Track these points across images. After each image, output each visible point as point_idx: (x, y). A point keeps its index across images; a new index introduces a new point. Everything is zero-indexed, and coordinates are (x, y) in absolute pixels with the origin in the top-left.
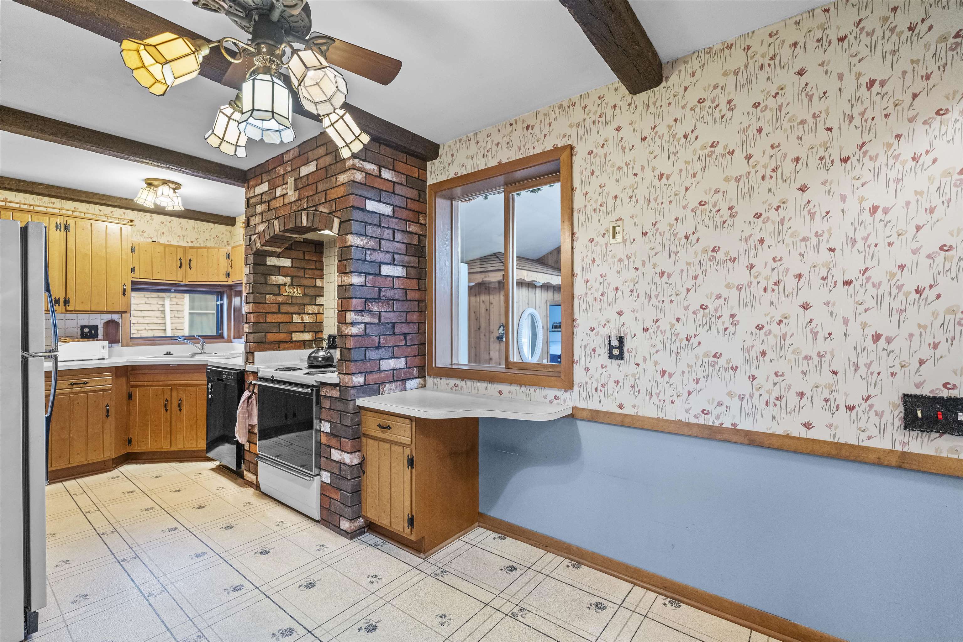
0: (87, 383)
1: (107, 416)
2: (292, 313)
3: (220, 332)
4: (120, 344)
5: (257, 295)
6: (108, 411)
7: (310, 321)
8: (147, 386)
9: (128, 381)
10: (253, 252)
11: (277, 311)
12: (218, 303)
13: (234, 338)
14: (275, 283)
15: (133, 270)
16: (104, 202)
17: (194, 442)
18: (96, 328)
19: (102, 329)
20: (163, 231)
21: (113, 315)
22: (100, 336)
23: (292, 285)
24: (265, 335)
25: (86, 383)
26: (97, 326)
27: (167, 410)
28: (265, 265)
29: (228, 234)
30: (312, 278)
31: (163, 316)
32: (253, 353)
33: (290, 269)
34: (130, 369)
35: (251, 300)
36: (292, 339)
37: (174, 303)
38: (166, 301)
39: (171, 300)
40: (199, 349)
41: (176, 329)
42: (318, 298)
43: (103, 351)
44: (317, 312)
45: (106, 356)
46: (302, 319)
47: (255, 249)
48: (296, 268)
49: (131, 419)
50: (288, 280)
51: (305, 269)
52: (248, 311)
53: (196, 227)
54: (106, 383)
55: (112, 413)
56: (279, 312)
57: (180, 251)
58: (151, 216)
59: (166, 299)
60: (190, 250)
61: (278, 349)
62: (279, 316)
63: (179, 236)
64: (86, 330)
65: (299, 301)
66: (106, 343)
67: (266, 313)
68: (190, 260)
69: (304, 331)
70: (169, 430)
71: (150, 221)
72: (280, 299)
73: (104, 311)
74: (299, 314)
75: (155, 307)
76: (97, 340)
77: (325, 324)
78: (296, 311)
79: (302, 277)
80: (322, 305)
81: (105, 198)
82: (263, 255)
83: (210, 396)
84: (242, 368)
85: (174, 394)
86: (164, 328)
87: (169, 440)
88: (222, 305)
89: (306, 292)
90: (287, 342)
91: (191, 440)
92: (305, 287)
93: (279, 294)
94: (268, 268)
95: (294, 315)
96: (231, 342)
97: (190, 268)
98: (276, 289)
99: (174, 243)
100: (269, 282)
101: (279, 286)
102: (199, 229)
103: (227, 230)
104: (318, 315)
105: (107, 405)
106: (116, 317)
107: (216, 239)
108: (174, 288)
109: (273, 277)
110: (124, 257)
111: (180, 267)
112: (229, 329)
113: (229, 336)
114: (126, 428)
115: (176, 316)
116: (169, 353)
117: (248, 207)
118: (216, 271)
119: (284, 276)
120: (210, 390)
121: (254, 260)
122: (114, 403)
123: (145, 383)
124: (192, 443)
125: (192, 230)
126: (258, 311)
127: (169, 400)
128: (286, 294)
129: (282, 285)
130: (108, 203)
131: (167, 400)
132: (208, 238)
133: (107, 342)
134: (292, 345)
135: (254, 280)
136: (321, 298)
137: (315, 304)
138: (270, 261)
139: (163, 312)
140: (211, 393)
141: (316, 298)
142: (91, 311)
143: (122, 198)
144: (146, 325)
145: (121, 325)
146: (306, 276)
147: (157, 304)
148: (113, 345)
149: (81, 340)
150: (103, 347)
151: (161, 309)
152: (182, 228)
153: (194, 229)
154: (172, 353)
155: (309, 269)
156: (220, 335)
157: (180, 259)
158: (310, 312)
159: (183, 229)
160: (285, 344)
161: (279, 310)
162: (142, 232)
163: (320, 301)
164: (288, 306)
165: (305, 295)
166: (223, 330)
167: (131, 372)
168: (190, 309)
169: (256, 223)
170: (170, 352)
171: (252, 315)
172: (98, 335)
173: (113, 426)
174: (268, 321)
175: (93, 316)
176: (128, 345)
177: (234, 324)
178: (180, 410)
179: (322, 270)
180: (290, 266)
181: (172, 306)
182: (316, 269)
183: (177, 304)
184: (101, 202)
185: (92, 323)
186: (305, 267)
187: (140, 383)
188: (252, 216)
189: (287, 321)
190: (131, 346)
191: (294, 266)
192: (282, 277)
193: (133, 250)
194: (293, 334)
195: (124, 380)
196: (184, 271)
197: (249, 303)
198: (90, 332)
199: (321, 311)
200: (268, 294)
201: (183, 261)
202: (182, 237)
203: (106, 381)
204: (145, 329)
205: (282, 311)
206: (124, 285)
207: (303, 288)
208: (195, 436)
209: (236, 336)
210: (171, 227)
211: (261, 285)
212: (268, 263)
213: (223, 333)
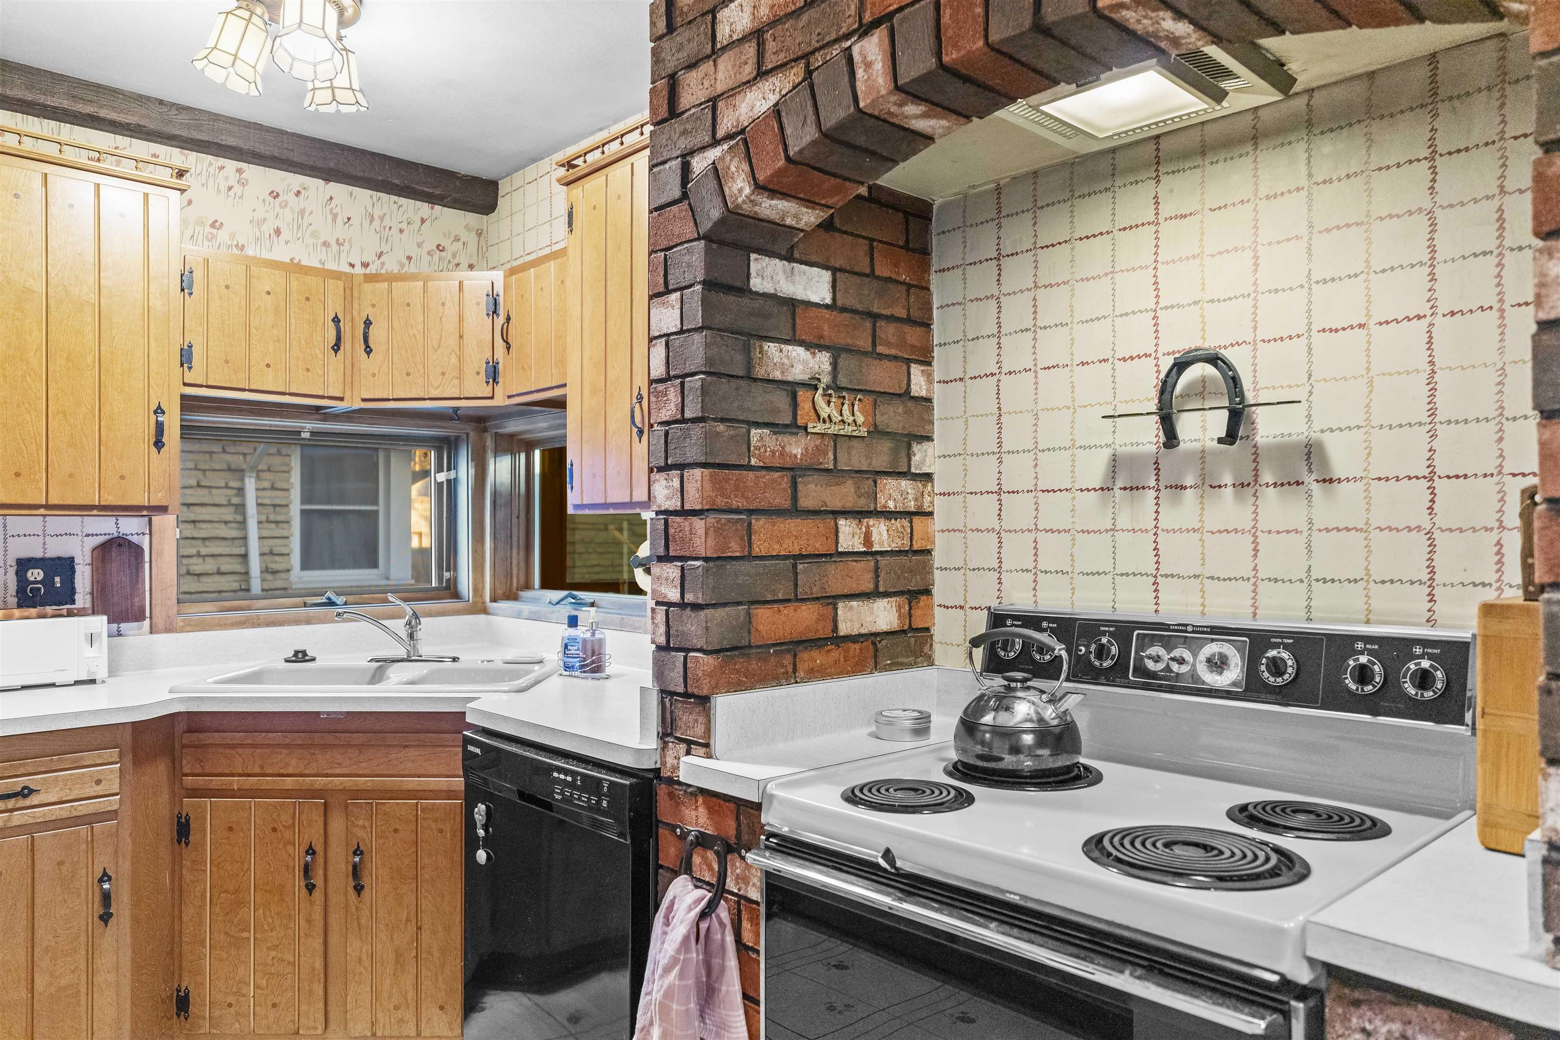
0: (31, 791)
1: (105, 918)
2: (837, 514)
3: (447, 575)
4: (147, 622)
5: (721, 427)
6: (106, 898)
7: (894, 546)
8: (243, 793)
9: (176, 774)
10: (706, 226)
11: (787, 504)
12: (442, 477)
13: (494, 600)
14: (777, 375)
15: (186, 357)
16: (89, 109)
17: (410, 1016)
18: (66, 566)
19: (88, 570)
20: (278, 223)
21: (121, 521)
22: (82, 599)
23: (836, 388)
24: (749, 614)
25: (26, 792)
26: (72, 560)
27: (310, 888)
28: (744, 290)
29: (472, 238)
30: (895, 358)
31: (239, 518)
32: (704, 701)
33: (826, 314)
34: (181, 726)
35: (693, 453)
36: (835, 628)
37: (266, 484)
38: (247, 480)
39: (258, 478)
40: (399, 639)
41: (271, 553)
42: (916, 448)
43: (90, 652)
44: (912, 506)
45: (101, 673)
46: (867, 539)
47: (716, 213)
48: (844, 310)
49: (185, 918)
50: (822, 362)
51: (874, 317)
52: (674, 504)
53: (377, 213)
54: (99, 790)
55: (122, 907)
56: (795, 511)
57: (335, 288)
58: (240, 171)
59: (247, 474)
60: (368, 287)
61: (791, 676)
62: (792, 524)
63: (326, 244)
64: (36, 574)
65: (855, 458)
66: (99, 623)
67: (751, 512)
68: (368, 323)
69: (875, 594)
70: (319, 964)
71: (237, 189)
72: (797, 448)
73: (92, 507)
74: (859, 514)
75: (220, 496)
76: (70, 614)
77: (938, 559)
78: (849, 506)
79: (865, 353)
80: (928, 477)
81: (90, 96)
82: (736, 245)
83: (481, 856)
84: (648, 764)
85: (337, 825)
86: (242, 551)
87: (321, 1005)
88: (452, 485)
89: (879, 418)
90: (816, 643)
91: (396, 1008)
92: (879, 396)
93: (795, 427)
94: (759, 303)
95: (842, 522)
96: (485, 611)
97: (368, 350)
98: (781, 400)
99: (311, 260)
100: (760, 372)
101: (792, 388)
102: (387, 222)
103: (467, 228)
104: (917, 520)
105: (105, 877)
106: (130, 526)
107: (436, 258)
108: (309, 426)
109: (771, 348)
110: (157, 303)
111: (336, 347)
112: (478, 567)
113: (478, 590)
114: (171, 953)
115: (272, 518)
116: (301, 656)
117: (671, 28)
118: (454, 360)
119: (808, 346)
120: (481, 833)
121: (709, 265)
122: (126, 866)
123: (235, 782)
124: (401, 1021)
125: (366, 223)
126: (721, 502)
127: (319, 848)
128: (820, 428)
129: (803, 384)
130: (103, 113)
131: (311, 851)
132: (414, 252)
133: (105, 618)
134: (836, 654)
135: (709, 361)
136: (926, 445)
137: (906, 474)
138: (761, 275)
139: (241, 508)
140: (487, 843)
141: (909, 447)
142: (47, 507)
143: (148, 99)
144: (199, 542)
145: (147, 558)
146: (880, 349)
147: (227, 487)
148: (123, 626)
149: (17, 612)
150: (91, 639)
151: (235, 500)
152: (335, 216)
153: (372, 220)
154: (310, 653)
155: (892, 319)
156: (448, 588)
157: (336, 320)
158: (891, 505)
159: (339, 220)
160: (815, 654)
161: (795, 498)
162: (213, 225)
163: (923, 462)
164: (823, 478)
165: (876, 432)
166: (455, 569)
167: (187, 739)
168: (302, 503)
169: (720, 88)
170: (304, 653)
171: (699, 524)
172: (73, 591)
173: (126, 956)
174: (756, 551)
175: (57, 523)
176: (169, 630)
177: (495, 550)
178: (359, 889)
179: (926, 325)
180: (828, 301)
181: (260, 493)
182: (909, 321)
183: (273, 488)
184: (80, 107)
185: (56, 549)
186: (876, 310)
187: (216, 782)
188: (692, 66)
189: (819, 546)
190: (181, 631)
191: (839, 303)
192: (798, 352)
193: (186, 286)
194: (840, 605)
195: (160, 770)
196: (348, 362)
197: (681, 467)
198: (48, 581)
199: (926, 507)
200: (757, 425)
201: (345, 327)
202: (335, 247)
203: (98, 782)
204: (199, 555)
205: (805, 502)
206: (159, 410)
207: (868, 400)
208: (411, 994)
209: (500, 592)
210: (302, 212)
211: (734, 383)
212: (756, 284)
213: (456, 579)
